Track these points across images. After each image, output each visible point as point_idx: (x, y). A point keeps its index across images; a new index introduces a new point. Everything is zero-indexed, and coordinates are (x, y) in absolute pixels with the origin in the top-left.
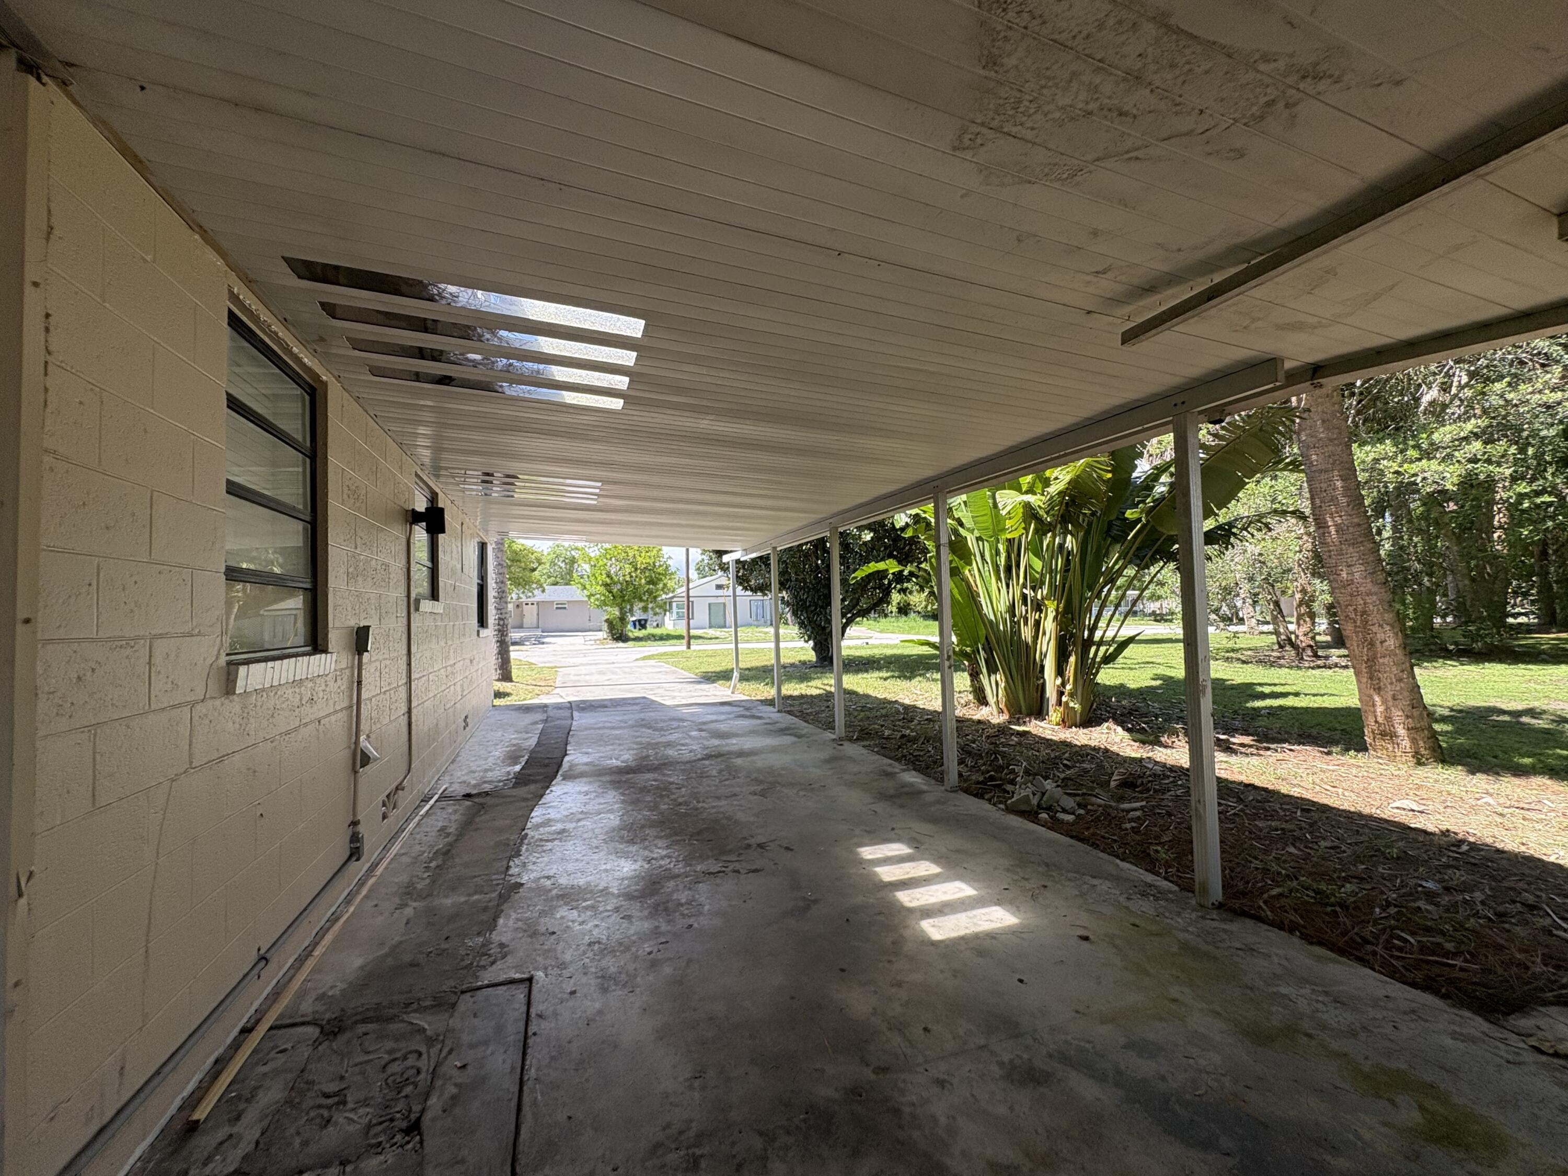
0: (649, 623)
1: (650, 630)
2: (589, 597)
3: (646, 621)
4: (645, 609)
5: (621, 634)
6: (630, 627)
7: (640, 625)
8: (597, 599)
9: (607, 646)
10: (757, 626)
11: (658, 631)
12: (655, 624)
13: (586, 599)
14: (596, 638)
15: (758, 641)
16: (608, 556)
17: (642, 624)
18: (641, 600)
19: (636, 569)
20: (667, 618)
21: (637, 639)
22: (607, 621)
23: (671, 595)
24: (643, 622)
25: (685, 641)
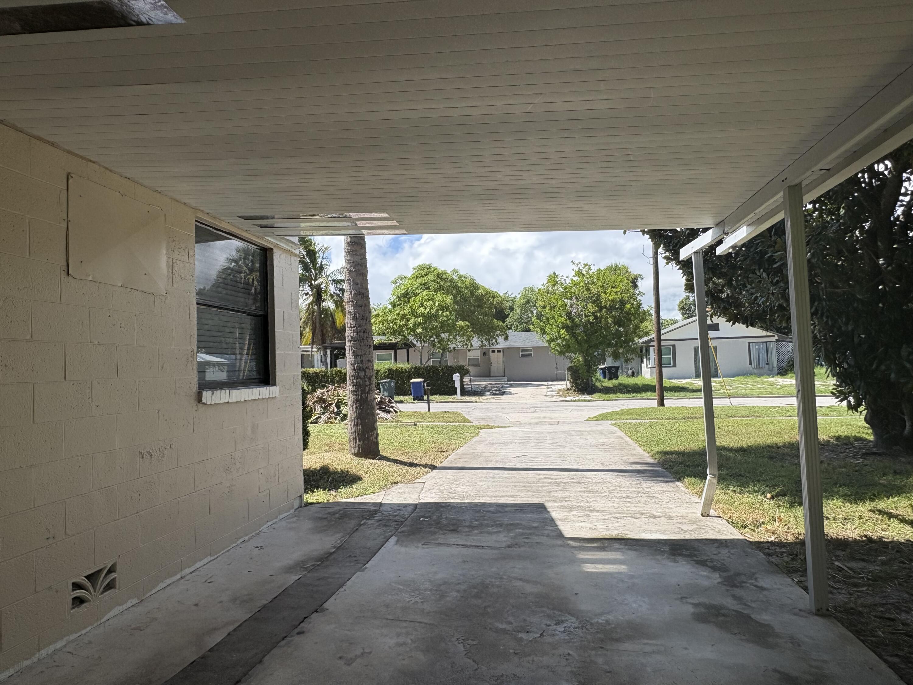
0: (620, 371)
1: (623, 379)
2: (549, 341)
3: (617, 369)
4: (616, 356)
5: (587, 384)
6: (599, 375)
7: (610, 372)
8: (558, 345)
9: (568, 398)
10: (760, 375)
11: (632, 381)
12: (630, 372)
13: (546, 344)
14: (560, 388)
15: (760, 396)
16: (568, 295)
17: (612, 373)
18: (609, 345)
19: (601, 309)
20: (644, 365)
21: (607, 391)
22: (570, 369)
23: (645, 339)
24: (613, 371)
25: (655, 395)
